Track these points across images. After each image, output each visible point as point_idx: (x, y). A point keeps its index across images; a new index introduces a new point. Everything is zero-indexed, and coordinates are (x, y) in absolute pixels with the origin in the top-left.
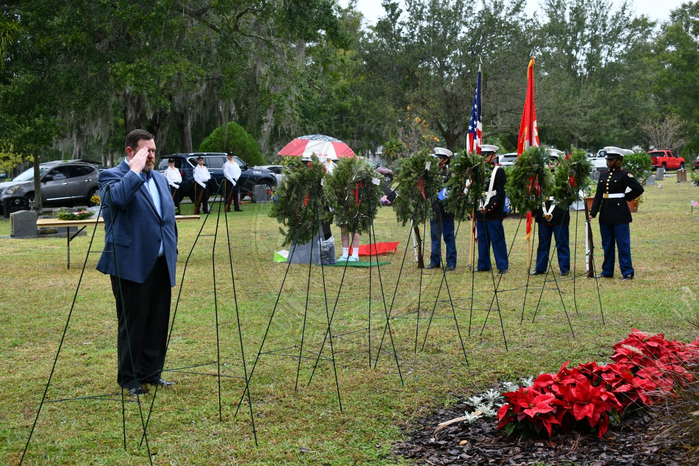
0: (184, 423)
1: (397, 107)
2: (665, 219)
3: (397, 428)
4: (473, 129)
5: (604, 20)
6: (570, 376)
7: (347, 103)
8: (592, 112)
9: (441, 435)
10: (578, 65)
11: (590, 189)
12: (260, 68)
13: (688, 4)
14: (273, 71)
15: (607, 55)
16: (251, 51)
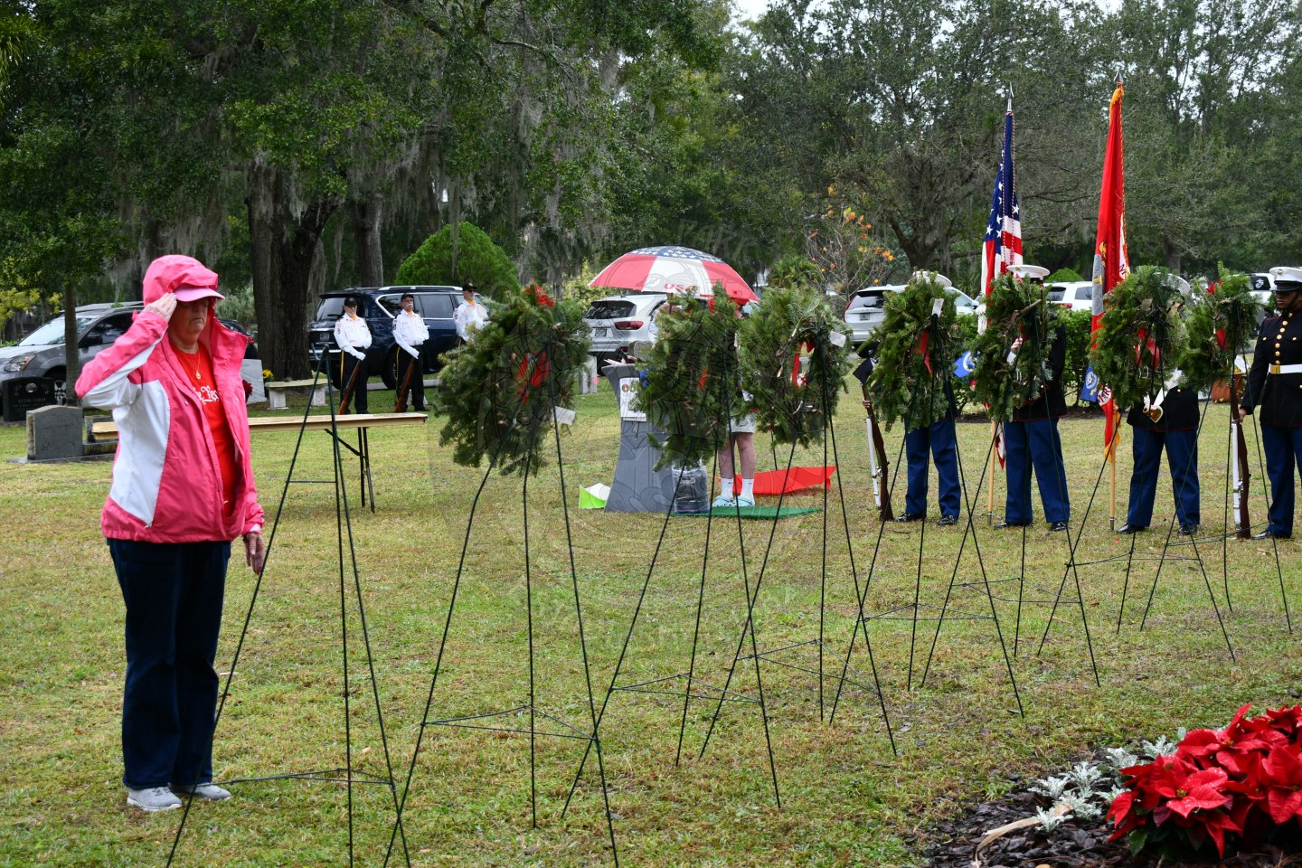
0: (460, 832)
1: (806, 187)
3: (894, 839)
4: (994, 232)
6: (1254, 735)
7: (699, 182)
8: (1213, 197)
9: (992, 854)
10: (1182, 99)
12: (529, 109)
14: (558, 116)
15: (1243, 78)
16: (510, 74)
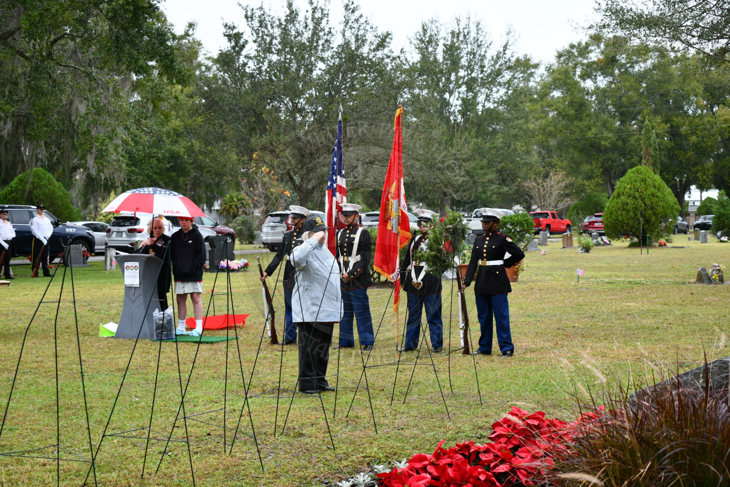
1: (240, 153)
2: (548, 289)
4: (332, 185)
5: (482, 60)
6: (447, 456)
7: (180, 148)
8: (469, 166)
10: (452, 111)
11: (464, 255)
12: (78, 104)
13: (577, 45)
14: (95, 109)
15: (485, 101)
16: (67, 83)
